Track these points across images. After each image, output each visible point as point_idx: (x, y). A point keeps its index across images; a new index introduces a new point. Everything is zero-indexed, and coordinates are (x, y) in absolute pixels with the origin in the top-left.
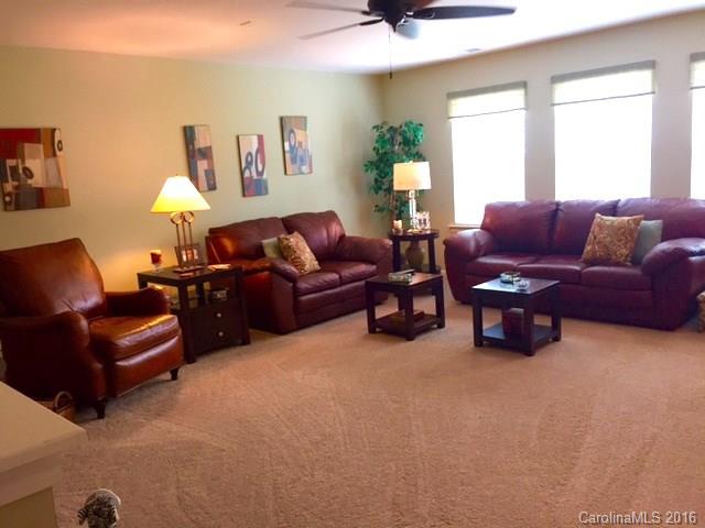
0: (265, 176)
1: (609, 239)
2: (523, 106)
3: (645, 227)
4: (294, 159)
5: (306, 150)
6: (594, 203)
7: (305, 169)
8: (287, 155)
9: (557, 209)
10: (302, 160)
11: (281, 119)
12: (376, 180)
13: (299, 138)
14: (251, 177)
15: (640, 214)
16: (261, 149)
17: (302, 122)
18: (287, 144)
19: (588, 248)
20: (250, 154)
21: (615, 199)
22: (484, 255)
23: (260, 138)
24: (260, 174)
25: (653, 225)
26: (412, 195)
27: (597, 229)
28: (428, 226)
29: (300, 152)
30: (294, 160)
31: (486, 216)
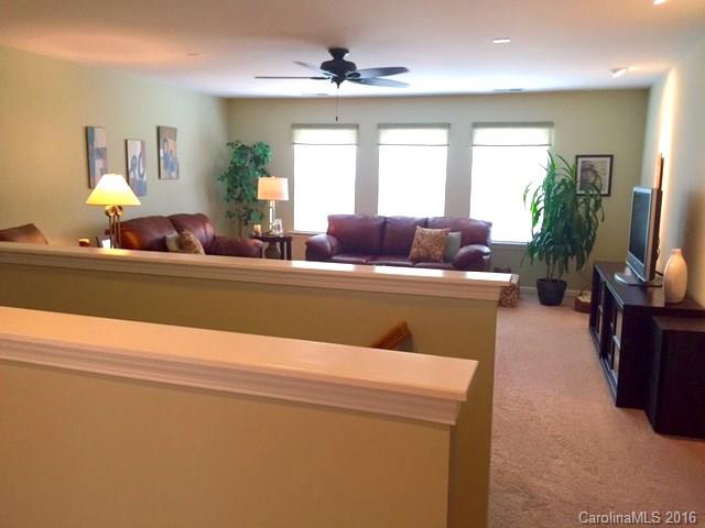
0: (145, 178)
1: (429, 244)
2: (354, 142)
3: (451, 237)
4: (165, 165)
5: (176, 159)
6: (413, 219)
7: (173, 174)
8: (162, 161)
9: (385, 223)
10: (172, 167)
11: (158, 129)
12: (229, 190)
13: (171, 147)
14: (135, 179)
15: (446, 227)
16: (142, 154)
17: (173, 132)
18: (161, 151)
19: (414, 250)
20: (134, 157)
21: (425, 217)
22: (336, 254)
23: (143, 143)
24: (141, 176)
25: (456, 235)
26: (272, 204)
27: (420, 237)
28: (281, 231)
29: (171, 159)
30: (166, 167)
31: (330, 225)
